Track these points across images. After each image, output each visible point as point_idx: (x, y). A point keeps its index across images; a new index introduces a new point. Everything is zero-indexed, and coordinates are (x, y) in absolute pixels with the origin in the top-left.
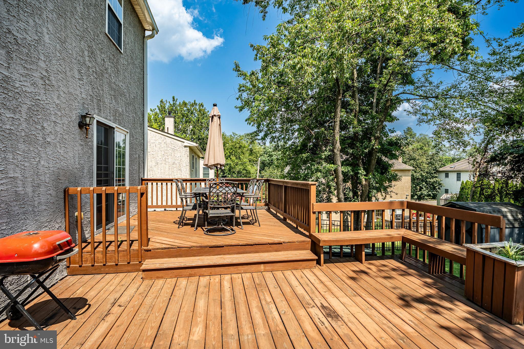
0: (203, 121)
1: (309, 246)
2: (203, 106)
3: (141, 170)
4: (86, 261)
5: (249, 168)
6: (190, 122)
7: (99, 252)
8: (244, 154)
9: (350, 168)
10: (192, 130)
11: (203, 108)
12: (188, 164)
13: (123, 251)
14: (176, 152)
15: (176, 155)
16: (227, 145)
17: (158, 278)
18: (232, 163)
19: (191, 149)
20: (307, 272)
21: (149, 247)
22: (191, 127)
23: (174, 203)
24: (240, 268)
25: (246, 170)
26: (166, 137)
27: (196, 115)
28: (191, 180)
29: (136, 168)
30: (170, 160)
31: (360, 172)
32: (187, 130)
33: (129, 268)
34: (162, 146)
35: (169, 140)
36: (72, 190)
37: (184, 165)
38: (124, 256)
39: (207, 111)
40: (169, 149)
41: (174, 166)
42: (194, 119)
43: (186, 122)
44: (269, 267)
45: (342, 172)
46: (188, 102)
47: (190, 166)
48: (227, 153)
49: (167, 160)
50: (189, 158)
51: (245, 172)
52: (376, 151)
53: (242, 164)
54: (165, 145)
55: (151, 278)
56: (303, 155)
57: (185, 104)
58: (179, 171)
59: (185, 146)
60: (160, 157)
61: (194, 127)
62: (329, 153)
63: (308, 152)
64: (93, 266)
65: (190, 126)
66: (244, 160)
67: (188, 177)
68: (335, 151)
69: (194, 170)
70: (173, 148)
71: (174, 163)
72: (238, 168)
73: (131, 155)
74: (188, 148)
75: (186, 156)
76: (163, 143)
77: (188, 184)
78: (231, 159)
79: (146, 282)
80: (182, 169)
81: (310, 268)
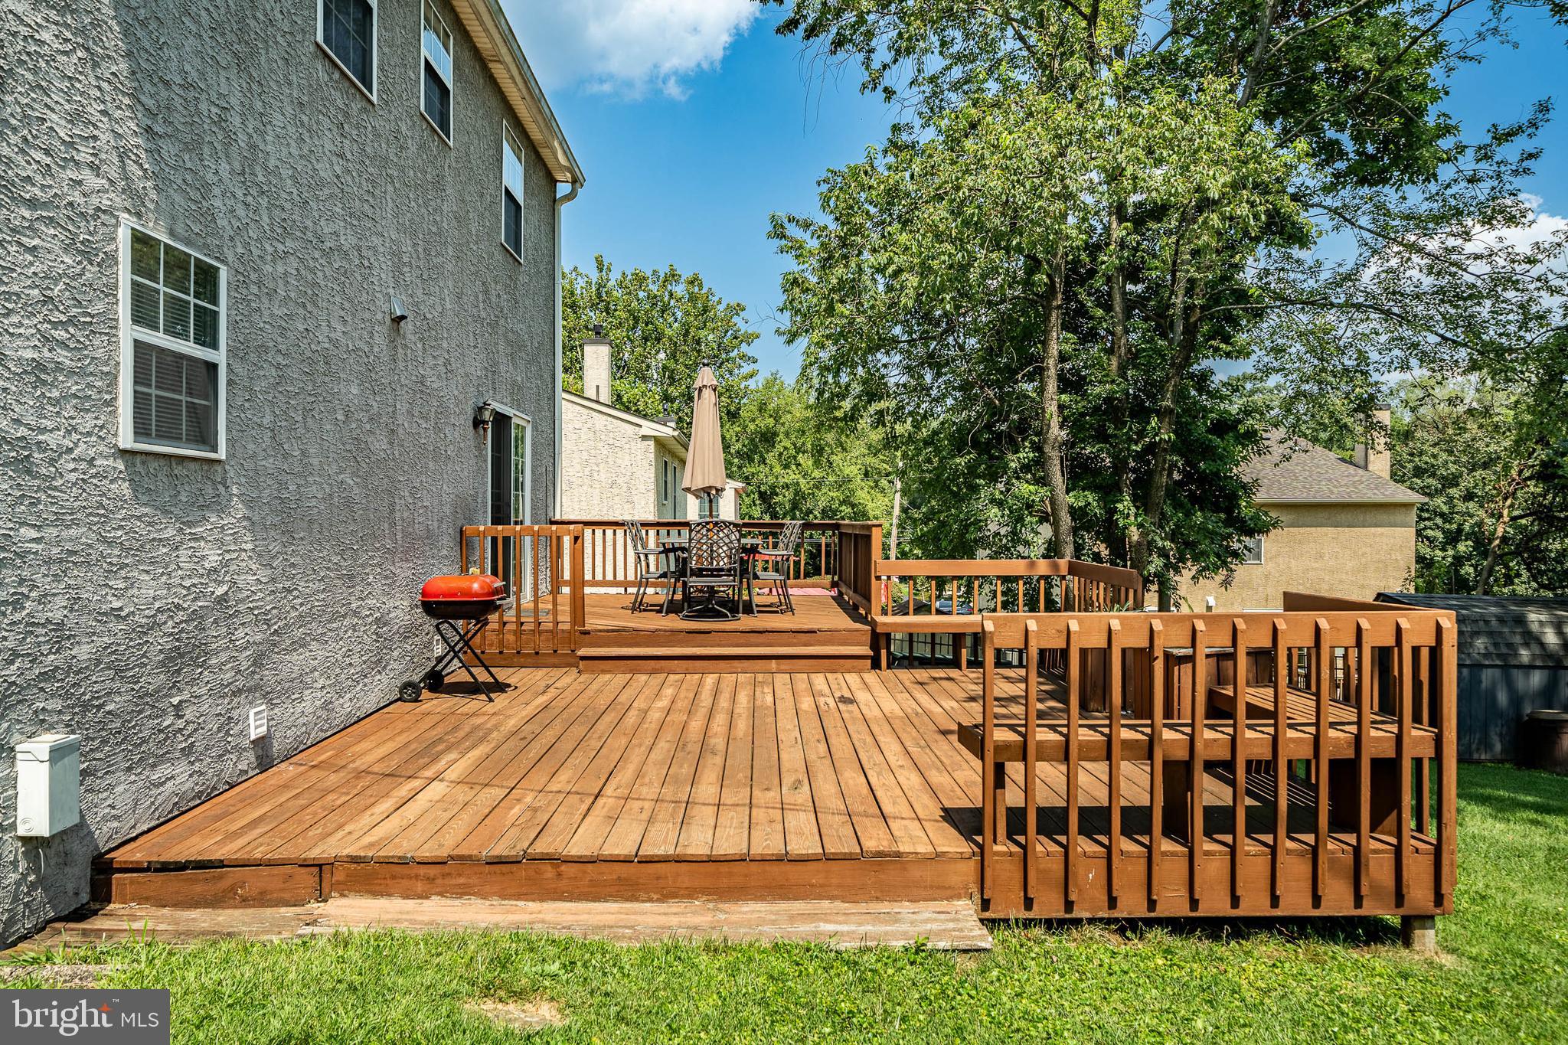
0: (702, 333)
1: (868, 638)
2: (700, 286)
3: (550, 500)
4: (491, 645)
5: (862, 496)
6: (658, 340)
7: (509, 631)
8: (844, 449)
9: (1091, 497)
10: (665, 367)
11: (704, 291)
12: (652, 487)
13: (547, 632)
14: (620, 454)
15: (619, 462)
16: (789, 416)
17: (604, 672)
18: (802, 481)
19: (660, 443)
20: (853, 679)
21: (587, 627)
22: (662, 356)
23: (620, 577)
24: (736, 663)
25: (853, 506)
26: (594, 414)
27: (679, 314)
28: (659, 524)
29: (541, 495)
30: (603, 476)
31: (1120, 506)
32: (648, 367)
33: (556, 660)
34: (583, 437)
35: (600, 421)
36: (469, 529)
37: (642, 488)
38: (548, 640)
39: (716, 299)
40: (601, 444)
41: (615, 491)
42: (673, 330)
43: (646, 339)
44: (785, 665)
45: (1071, 507)
46: (649, 274)
47: (658, 493)
48: (786, 448)
49: (596, 476)
50: (653, 469)
51: (847, 510)
52: (1165, 450)
53: (839, 486)
54: (591, 435)
55: (593, 672)
56: (958, 460)
57: (640, 280)
58: (626, 506)
59: (644, 438)
60: (578, 467)
61: (673, 356)
62: (1031, 455)
63: (969, 453)
64: (501, 652)
65: (658, 352)
66: (846, 472)
67: (651, 517)
68: (1047, 449)
69: (669, 503)
70: (611, 441)
71: (614, 483)
72: (824, 498)
73: (534, 468)
74: (652, 443)
75: (646, 463)
76: (585, 429)
77: (652, 532)
78: (798, 465)
79: (584, 677)
80: (635, 498)
81: (859, 671)
